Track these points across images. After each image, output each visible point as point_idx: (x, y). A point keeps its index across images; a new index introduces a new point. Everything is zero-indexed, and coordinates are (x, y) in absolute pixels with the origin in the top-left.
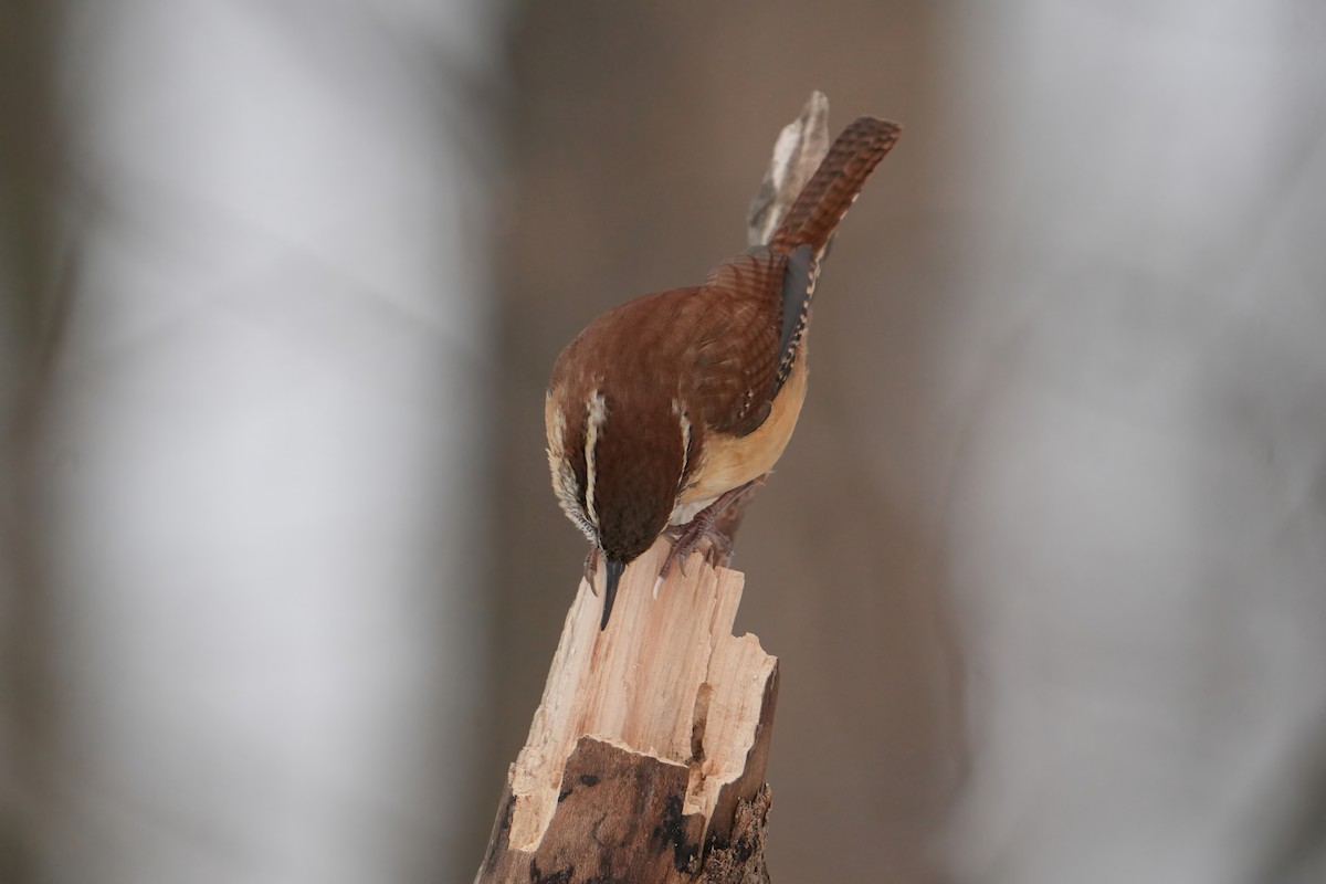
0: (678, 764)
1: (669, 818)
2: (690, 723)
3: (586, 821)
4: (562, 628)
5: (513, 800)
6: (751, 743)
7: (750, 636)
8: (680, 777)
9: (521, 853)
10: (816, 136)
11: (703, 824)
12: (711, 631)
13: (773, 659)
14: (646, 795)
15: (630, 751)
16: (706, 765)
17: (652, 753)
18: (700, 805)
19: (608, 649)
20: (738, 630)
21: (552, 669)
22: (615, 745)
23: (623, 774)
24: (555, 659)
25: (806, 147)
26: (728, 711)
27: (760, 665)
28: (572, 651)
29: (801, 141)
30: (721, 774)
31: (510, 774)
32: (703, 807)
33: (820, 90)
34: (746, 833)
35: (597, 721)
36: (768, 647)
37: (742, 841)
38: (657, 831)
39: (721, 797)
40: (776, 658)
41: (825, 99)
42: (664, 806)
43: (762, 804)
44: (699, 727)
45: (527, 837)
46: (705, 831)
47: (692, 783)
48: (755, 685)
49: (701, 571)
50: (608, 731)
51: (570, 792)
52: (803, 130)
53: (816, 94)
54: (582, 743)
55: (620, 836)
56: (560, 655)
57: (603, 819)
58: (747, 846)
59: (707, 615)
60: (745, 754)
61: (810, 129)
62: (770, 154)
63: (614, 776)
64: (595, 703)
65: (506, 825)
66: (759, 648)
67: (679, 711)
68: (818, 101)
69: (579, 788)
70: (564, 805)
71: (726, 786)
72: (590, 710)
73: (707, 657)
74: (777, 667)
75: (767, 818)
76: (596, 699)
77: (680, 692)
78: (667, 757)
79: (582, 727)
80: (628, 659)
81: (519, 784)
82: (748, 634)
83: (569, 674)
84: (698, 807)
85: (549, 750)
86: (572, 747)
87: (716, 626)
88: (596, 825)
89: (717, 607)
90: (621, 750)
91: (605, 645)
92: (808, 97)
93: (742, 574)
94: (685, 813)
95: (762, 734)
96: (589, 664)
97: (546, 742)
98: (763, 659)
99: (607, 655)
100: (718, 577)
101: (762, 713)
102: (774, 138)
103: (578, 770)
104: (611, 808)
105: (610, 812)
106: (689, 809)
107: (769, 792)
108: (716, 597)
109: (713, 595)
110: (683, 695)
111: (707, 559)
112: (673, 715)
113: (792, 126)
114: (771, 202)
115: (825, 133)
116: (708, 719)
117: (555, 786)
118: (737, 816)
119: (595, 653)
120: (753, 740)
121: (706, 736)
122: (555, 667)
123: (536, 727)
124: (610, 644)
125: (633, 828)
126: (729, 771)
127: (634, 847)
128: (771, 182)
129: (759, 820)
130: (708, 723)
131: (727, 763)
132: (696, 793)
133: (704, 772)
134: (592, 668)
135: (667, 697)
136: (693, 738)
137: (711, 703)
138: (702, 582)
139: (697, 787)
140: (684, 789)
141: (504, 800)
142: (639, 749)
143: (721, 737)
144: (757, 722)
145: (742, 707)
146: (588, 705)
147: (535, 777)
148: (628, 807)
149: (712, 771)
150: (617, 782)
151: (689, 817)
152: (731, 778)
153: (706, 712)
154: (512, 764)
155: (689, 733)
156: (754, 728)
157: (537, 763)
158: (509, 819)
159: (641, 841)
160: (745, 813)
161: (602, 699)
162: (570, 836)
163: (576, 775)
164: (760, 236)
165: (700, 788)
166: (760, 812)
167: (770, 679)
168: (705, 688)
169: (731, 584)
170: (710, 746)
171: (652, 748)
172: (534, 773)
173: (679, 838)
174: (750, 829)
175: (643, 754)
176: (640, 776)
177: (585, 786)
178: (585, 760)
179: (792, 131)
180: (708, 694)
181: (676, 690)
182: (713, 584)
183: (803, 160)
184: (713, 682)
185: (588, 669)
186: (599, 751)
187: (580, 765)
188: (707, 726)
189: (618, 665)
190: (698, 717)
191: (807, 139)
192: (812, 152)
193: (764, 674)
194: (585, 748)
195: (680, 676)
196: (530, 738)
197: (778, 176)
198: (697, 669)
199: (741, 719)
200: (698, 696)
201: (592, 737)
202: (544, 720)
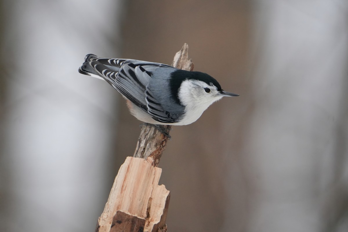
0: (143, 218)
2: (146, 207)
4: (113, 182)
5: (99, 227)
6: (162, 214)
8: (143, 222)
10: (185, 55)
12: (153, 184)
13: (169, 192)
14: (134, 226)
15: (130, 215)
16: (150, 219)
17: (136, 215)
20: (160, 184)
21: (110, 193)
22: (126, 213)
23: (128, 221)
24: (111, 190)
25: (182, 58)
26: (156, 205)
27: (166, 193)
28: (116, 188)
29: (181, 56)
30: (154, 221)
31: (99, 220)
32: (149, 230)
33: (186, 43)
35: (122, 207)
36: (167, 188)
39: (154, 227)
41: (187, 45)
42: (139, 229)
43: (165, 230)
44: (149, 209)
47: (146, 224)
48: (164, 198)
49: (151, 168)
50: (125, 210)
51: (114, 225)
52: (181, 53)
53: (185, 44)
54: (118, 212)
56: (113, 189)
59: (152, 180)
60: (161, 216)
61: (183, 53)
62: (173, 59)
63: (126, 221)
66: (165, 188)
67: (144, 204)
68: (186, 46)
69: (116, 224)
70: (112, 228)
71: (155, 225)
72: (120, 203)
73: (151, 191)
74: (170, 194)
76: (122, 201)
77: (144, 200)
78: (140, 216)
79: (118, 208)
80: (131, 191)
81: (101, 223)
82: (162, 185)
83: (115, 194)
84: (147, 230)
85: (109, 214)
86: (115, 213)
87: (154, 182)
89: (154, 178)
90: (128, 215)
91: (125, 187)
92: (183, 44)
93: (161, 169)
95: (165, 211)
96: (120, 191)
97: (108, 212)
98: (166, 192)
99: (125, 189)
100: (155, 170)
101: (165, 206)
102: (174, 55)
103: (116, 219)
104: (125, 229)
106: (145, 230)
107: (167, 226)
108: (154, 175)
109: (153, 173)
110: (145, 200)
111: (152, 165)
112: (142, 206)
113: (179, 52)
115: (187, 54)
116: (151, 207)
117: (110, 223)
119: (122, 189)
120: (163, 212)
121: (150, 211)
122: (111, 192)
123: (106, 207)
124: (126, 187)
126: (156, 220)
131: (156, 219)
132: (147, 226)
133: (150, 221)
134: (121, 192)
135: (141, 201)
136: (147, 212)
137: (152, 203)
138: (151, 171)
140: (144, 225)
141: (97, 227)
142: (132, 214)
143: (154, 212)
144: (164, 208)
145: (160, 204)
146: (120, 202)
147: (105, 221)
148: (129, 229)
149: (152, 220)
150: (126, 223)
152: (157, 223)
153: (151, 205)
154: (99, 217)
155: (146, 210)
156: (163, 210)
157: (106, 217)
160: (160, 231)
161: (124, 201)
163: (116, 221)
165: (148, 225)
167: (168, 197)
168: (151, 199)
169: (159, 171)
170: (151, 214)
171: (136, 214)
172: (105, 220)
175: (134, 216)
176: (133, 221)
177: (118, 224)
178: (118, 217)
179: (179, 53)
180: (151, 200)
181: (143, 199)
182: (154, 171)
183: (181, 61)
184: (153, 197)
185: (120, 193)
186: (122, 214)
187: (117, 218)
188: (151, 209)
189: (128, 193)
190: (148, 206)
191: (182, 56)
192: (184, 59)
193: (166, 196)
194: (119, 214)
195: (144, 195)
196: (104, 210)
197: (175, 65)
198: (149, 194)
199: (160, 207)
200: (149, 201)
201: (121, 211)
202: (108, 206)
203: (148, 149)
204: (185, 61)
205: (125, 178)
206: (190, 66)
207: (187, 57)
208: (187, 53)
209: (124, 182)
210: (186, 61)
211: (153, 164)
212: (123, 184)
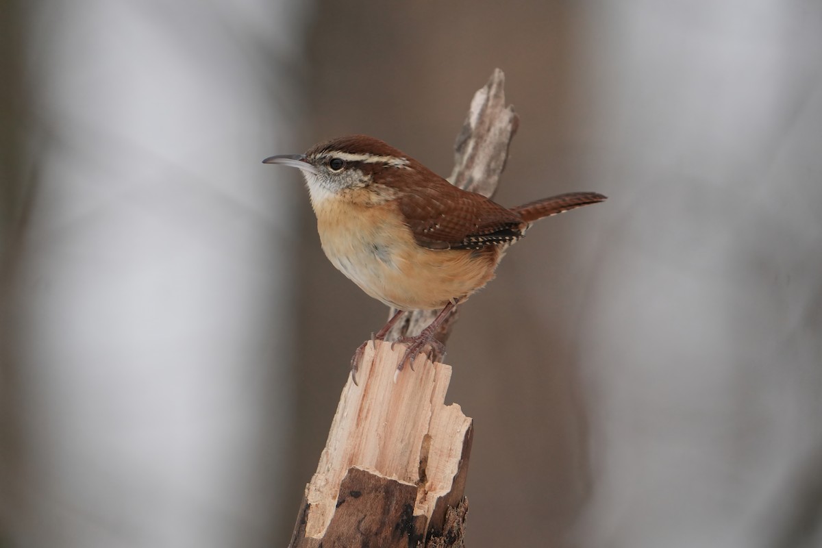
0: (410, 484)
1: (405, 518)
2: (418, 459)
3: (353, 519)
4: (339, 400)
5: (308, 506)
6: (455, 472)
7: (455, 405)
8: (412, 492)
9: (313, 539)
10: (496, 96)
11: (426, 521)
12: (431, 401)
13: (469, 420)
14: (391, 503)
15: (381, 476)
16: (428, 484)
18: (424, 509)
19: (368, 413)
20: (448, 402)
21: (332, 425)
22: (371, 472)
23: (376, 490)
24: (334, 419)
25: (490, 103)
26: (441, 451)
27: (464, 424)
28: (345, 414)
29: (488, 100)
30: (437, 491)
31: (306, 491)
32: (426, 511)
33: (500, 68)
34: (452, 527)
35: (360, 458)
36: (466, 412)
37: (450, 532)
38: (398, 525)
39: (437, 505)
40: (471, 419)
41: (502, 74)
42: (402, 511)
43: (463, 509)
44: (424, 461)
45: (316, 530)
46: (427, 526)
47: (419, 496)
48: (458, 435)
49: (425, 365)
50: (367, 464)
51: (344, 501)
52: (489, 92)
53: (497, 70)
54: (351, 471)
55: (374, 529)
56: (337, 417)
57: (364, 518)
58: (453, 535)
59: (429, 392)
60: (452, 478)
61: (493, 92)
63: (371, 492)
64: (359, 447)
65: (304, 522)
66: (461, 412)
67: (411, 451)
68: (498, 75)
69: (349, 499)
70: (340, 509)
71: (440, 498)
72: (356, 450)
73: (428, 418)
74: (472, 424)
75: (466, 518)
76: (359, 444)
77: (412, 440)
78: (404, 480)
79: (351, 461)
80: (379, 420)
81: (312, 497)
82: (454, 404)
83: (343, 429)
84: (422, 511)
85: (330, 476)
86: (345, 474)
87: (434, 399)
88: (360, 522)
89: (435, 388)
90: (375, 476)
91: (365, 411)
92: (492, 72)
93: (451, 367)
94: (415, 514)
95: (463, 465)
96: (355, 422)
97: (328, 471)
98: (463, 419)
99: (366, 417)
100: (436, 369)
101: (462, 453)
102: (471, 97)
103: (349, 488)
104: (369, 512)
105: (368, 514)
106: (417, 512)
107: (467, 502)
108: (434, 381)
109: (432, 378)
110: (414, 442)
111: (429, 358)
112: (408, 454)
113: (482, 90)
114: (469, 137)
115: (502, 94)
116: (429, 456)
117: (334, 498)
118: (447, 517)
119: (359, 415)
120: (457, 469)
121: (428, 467)
122: (334, 425)
123: (322, 461)
124: (368, 410)
125: (383, 524)
126: (442, 488)
127: (383, 535)
128: (469, 124)
129: (461, 519)
130: (429, 460)
131: (441, 484)
132: (421, 503)
133: (427, 490)
134: (358, 425)
135: (404, 443)
136: (420, 468)
137: (431, 446)
138: (426, 372)
139: (422, 499)
140: (414, 500)
141: (303, 507)
142: (386, 475)
143: (437, 468)
144: (460, 458)
145: (450, 450)
146: (355, 448)
147: (322, 492)
148: (379, 511)
149: (431, 488)
150: (372, 495)
151: (417, 517)
152: (443, 493)
153: (428, 452)
154: (308, 484)
155: (417, 465)
156: (458, 462)
157: (323, 483)
158: (306, 519)
159: (387, 532)
160: (452, 515)
161: (364, 444)
162: (344, 529)
163: (347, 491)
164: (462, 158)
165: (424, 499)
166: (461, 514)
167: (467, 432)
168: (428, 438)
169: (445, 372)
170: (430, 473)
171: (394, 475)
172: (321, 489)
173: (411, 530)
174: (455, 524)
175: (389, 478)
176: (387, 492)
177: (353, 498)
178: (353, 481)
179: (482, 93)
180: (429, 441)
181: (409, 438)
182: (433, 373)
183: (489, 111)
184: (432, 433)
185: (355, 425)
186: (361, 476)
187: (349, 485)
188: (428, 462)
189: (373, 424)
190: (422, 455)
191: (491, 98)
192: (494, 106)
193: (464, 429)
194: (353, 474)
195: (412, 430)
196: (319, 468)
197: (473, 120)
198: (422, 425)
199: (449, 456)
200: (423, 442)
201: (358, 467)
202: (327, 457)
203: (417, 321)
204: (497, 110)
205: (365, 390)
206: (510, 122)
207: (503, 101)
208: (503, 92)
209: (363, 399)
210: (501, 111)
211: (431, 356)
212: (362, 404)
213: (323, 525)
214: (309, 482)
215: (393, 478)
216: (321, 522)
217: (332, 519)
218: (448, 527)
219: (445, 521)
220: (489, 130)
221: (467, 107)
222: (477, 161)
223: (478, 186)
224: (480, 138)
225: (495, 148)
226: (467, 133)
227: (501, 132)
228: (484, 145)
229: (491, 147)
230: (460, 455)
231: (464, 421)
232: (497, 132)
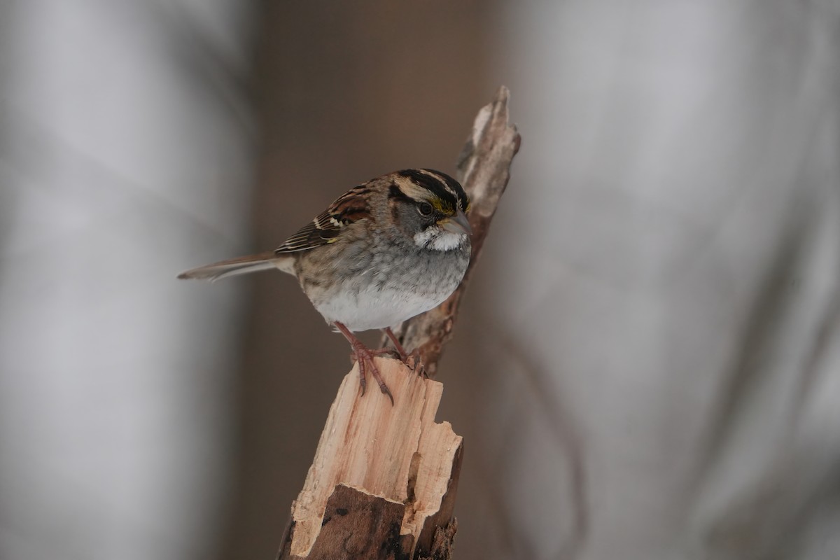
0: (398, 502)
1: (392, 537)
2: (407, 477)
3: (340, 537)
4: (326, 415)
5: (294, 524)
6: (445, 491)
7: (446, 424)
8: (399, 510)
9: (298, 557)
10: (501, 114)
11: (413, 541)
12: (421, 419)
13: (460, 438)
14: (378, 521)
15: (368, 494)
16: (416, 504)
17: (382, 495)
18: (412, 529)
19: (356, 429)
20: (438, 420)
21: (320, 442)
22: (359, 490)
23: (363, 508)
24: (322, 435)
25: (494, 121)
26: (431, 470)
27: (454, 443)
28: (333, 431)
29: (492, 117)
30: (426, 510)
31: (292, 508)
32: (414, 530)
33: (505, 85)
34: (440, 548)
35: (348, 475)
36: (457, 430)
37: (438, 552)
38: (384, 545)
39: (425, 524)
40: (462, 437)
41: (508, 90)
42: (389, 529)
43: (452, 530)
44: (412, 480)
45: (302, 546)
46: (415, 546)
47: (407, 516)
48: (448, 454)
49: (416, 381)
50: (355, 481)
51: (330, 519)
52: (493, 110)
53: (503, 87)
54: (338, 488)
55: (361, 548)
56: (325, 433)
57: (350, 536)
58: (440, 556)
59: (419, 409)
60: (441, 497)
61: (497, 110)
63: (358, 509)
64: (347, 464)
65: (289, 540)
66: (451, 431)
67: (400, 470)
69: (335, 517)
70: (326, 527)
71: (428, 518)
72: (344, 467)
73: (418, 436)
74: (462, 443)
75: (454, 539)
76: (348, 461)
77: (401, 458)
78: (392, 498)
79: (338, 478)
80: (368, 436)
81: (298, 514)
82: (445, 422)
83: (331, 445)
84: (409, 530)
85: (317, 493)
86: (332, 490)
87: (424, 416)
88: (345, 540)
89: (424, 408)
90: (363, 493)
91: (354, 427)
92: (498, 89)
93: (442, 384)
94: (401, 534)
95: (452, 485)
96: (344, 439)
97: (315, 488)
99: (355, 434)
100: (427, 385)
101: (452, 472)
102: (475, 114)
103: (336, 506)
104: (356, 529)
105: (355, 532)
106: (405, 531)
107: (456, 523)
108: (425, 398)
109: (423, 396)
110: (402, 460)
111: (420, 374)
112: (396, 472)
113: (487, 107)
114: (471, 155)
116: (418, 475)
117: (320, 516)
118: (435, 537)
119: (347, 432)
120: (446, 488)
121: (416, 486)
122: (322, 441)
123: (309, 478)
124: (357, 427)
125: (369, 543)
126: (431, 508)
127: (369, 554)
128: (471, 142)
129: (448, 540)
130: (418, 478)
131: (430, 503)
132: (409, 522)
133: (415, 508)
134: (346, 441)
135: (393, 461)
136: (408, 487)
137: (420, 466)
138: (416, 389)
139: (410, 518)
140: (401, 518)
141: (289, 524)
142: (374, 493)
143: (425, 487)
144: (449, 477)
145: (440, 468)
146: (343, 465)
147: (308, 510)
148: (366, 529)
149: (421, 508)
150: (359, 513)
151: (404, 536)
152: (432, 513)
153: (417, 471)
154: (294, 502)
155: (406, 483)
156: (447, 482)
157: (310, 501)
158: (291, 536)
159: (374, 551)
160: (440, 534)
161: (352, 461)
162: (329, 547)
163: (333, 508)
164: (463, 175)
165: (412, 519)
166: (450, 535)
167: (457, 451)
168: (417, 456)
169: (436, 389)
170: (419, 492)
171: (382, 492)
172: (308, 507)
173: (398, 550)
174: (443, 545)
175: (376, 496)
176: (374, 510)
177: (339, 516)
178: (340, 499)
179: (486, 110)
180: (419, 460)
181: (398, 456)
182: (423, 390)
183: (492, 129)
184: (422, 451)
185: (343, 442)
186: (348, 494)
187: (336, 502)
188: (417, 480)
189: (362, 441)
190: (411, 474)
191: (495, 116)
192: (498, 124)
193: (454, 448)
194: (340, 492)
195: (401, 448)
196: (305, 485)
197: (476, 137)
198: (412, 443)
199: (439, 475)
200: (412, 461)
201: (344, 484)
202: (314, 474)
203: (410, 339)
204: (501, 128)
205: (354, 406)
208: (507, 109)
209: (352, 416)
210: (504, 130)
211: (422, 373)
212: (351, 420)
213: (308, 543)
214: (296, 499)
215: (381, 496)
216: (307, 540)
217: (318, 537)
218: (436, 547)
219: (433, 541)
220: (491, 148)
221: (470, 124)
222: (478, 179)
223: (478, 204)
224: (483, 156)
225: (497, 167)
226: (469, 150)
227: (504, 150)
228: (486, 163)
229: (493, 166)
230: (450, 474)
231: (455, 440)
232: (500, 151)
